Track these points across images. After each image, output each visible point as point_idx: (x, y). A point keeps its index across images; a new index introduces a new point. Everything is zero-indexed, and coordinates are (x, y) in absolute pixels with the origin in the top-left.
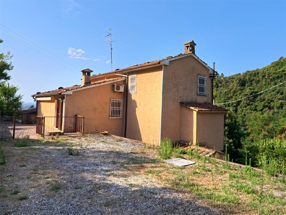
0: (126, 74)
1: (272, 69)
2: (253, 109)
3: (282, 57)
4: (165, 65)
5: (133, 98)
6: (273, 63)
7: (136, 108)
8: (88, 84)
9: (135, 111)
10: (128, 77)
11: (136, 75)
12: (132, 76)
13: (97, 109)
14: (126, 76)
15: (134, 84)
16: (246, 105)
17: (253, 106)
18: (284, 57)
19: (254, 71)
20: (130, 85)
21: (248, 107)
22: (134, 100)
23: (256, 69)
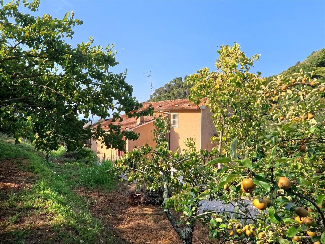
0: (168, 112)
1: (289, 75)
2: (269, 118)
3: (299, 62)
4: (203, 109)
5: (176, 131)
6: (289, 69)
7: (179, 139)
8: (142, 122)
9: (178, 141)
10: (170, 115)
11: (178, 114)
12: (174, 114)
13: (149, 140)
14: (169, 113)
15: (176, 120)
16: (262, 114)
17: (269, 116)
18: (301, 62)
19: (270, 78)
20: (172, 120)
21: (263, 117)
22: (177, 133)
23: (272, 76)
